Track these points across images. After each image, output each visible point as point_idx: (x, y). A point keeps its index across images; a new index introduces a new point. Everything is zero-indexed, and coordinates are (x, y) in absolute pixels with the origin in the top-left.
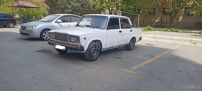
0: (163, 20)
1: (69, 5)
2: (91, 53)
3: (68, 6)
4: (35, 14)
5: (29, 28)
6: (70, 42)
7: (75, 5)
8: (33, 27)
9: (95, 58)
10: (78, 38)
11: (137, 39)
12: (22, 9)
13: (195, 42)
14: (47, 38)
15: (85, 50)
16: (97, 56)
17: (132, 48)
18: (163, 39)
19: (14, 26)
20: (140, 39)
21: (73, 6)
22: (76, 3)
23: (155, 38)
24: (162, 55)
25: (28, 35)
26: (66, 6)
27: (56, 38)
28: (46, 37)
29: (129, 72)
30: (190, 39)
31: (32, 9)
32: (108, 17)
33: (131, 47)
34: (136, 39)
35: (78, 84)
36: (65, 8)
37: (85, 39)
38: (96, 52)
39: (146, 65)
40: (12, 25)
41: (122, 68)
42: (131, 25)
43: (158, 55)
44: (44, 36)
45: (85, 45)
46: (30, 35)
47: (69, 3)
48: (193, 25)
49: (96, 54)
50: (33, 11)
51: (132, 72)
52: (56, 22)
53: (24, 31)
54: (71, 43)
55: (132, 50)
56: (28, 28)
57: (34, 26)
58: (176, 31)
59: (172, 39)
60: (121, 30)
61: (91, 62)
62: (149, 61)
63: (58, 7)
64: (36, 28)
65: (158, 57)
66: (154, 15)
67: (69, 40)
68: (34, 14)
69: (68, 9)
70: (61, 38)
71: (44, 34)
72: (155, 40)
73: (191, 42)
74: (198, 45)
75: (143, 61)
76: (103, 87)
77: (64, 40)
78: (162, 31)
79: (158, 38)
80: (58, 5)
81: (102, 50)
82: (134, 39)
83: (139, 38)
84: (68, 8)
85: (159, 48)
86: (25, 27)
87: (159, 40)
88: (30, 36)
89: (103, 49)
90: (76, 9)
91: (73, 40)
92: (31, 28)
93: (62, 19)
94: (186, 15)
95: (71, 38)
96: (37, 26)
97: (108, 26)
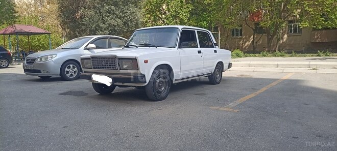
0: (256, 43)
1: (104, 23)
2: (157, 86)
3: (102, 25)
4: (43, 44)
5: (41, 60)
6: (120, 69)
7: (113, 22)
8: (47, 58)
9: (163, 95)
10: (134, 61)
11: (226, 66)
12: (20, 37)
13: (315, 67)
14: (72, 75)
15: (147, 82)
16: (166, 91)
17: (218, 80)
18: (264, 66)
19: (8, 65)
20: (230, 65)
21: (109, 24)
22: (114, 20)
23: (250, 65)
24: (269, 86)
25: (39, 71)
26: (98, 25)
27: (95, 66)
28: (70, 74)
29: (226, 109)
30: (307, 63)
31: (37, 37)
32: (178, 28)
33: (217, 78)
34: (224, 65)
35: (147, 129)
36: (96, 29)
37: (146, 62)
38: (165, 84)
39: (250, 99)
40: (4, 63)
41: (212, 106)
42: (215, 42)
43: (262, 87)
44: (68, 72)
45: (147, 71)
46: (42, 71)
47: (102, 19)
48: (304, 48)
49: (165, 89)
50: (39, 41)
51: (231, 110)
52: (86, 49)
53: (32, 67)
54: (122, 71)
55: (218, 83)
56: (39, 60)
57: (49, 57)
58: (281, 56)
59: (277, 66)
60: (199, 49)
61: (157, 102)
62: (252, 95)
63: (84, 28)
64: (53, 59)
65: (264, 89)
66: (241, 35)
67: (119, 65)
68: (41, 45)
69: (101, 31)
70: (104, 64)
71: (67, 69)
72: (251, 69)
73: (309, 67)
74: (320, 71)
75: (242, 96)
76: (190, 130)
77: (109, 67)
78: (258, 56)
79: (255, 66)
80: (84, 24)
81: (174, 82)
82: (220, 66)
83: (228, 65)
84: (102, 28)
85: (262, 79)
86: (34, 60)
87: (257, 69)
88: (43, 74)
89: (176, 80)
90: (116, 29)
91: (125, 67)
92: (43, 60)
93: (95, 42)
94: (291, 32)
95: (122, 62)
96: (54, 56)
97: (181, 42)
